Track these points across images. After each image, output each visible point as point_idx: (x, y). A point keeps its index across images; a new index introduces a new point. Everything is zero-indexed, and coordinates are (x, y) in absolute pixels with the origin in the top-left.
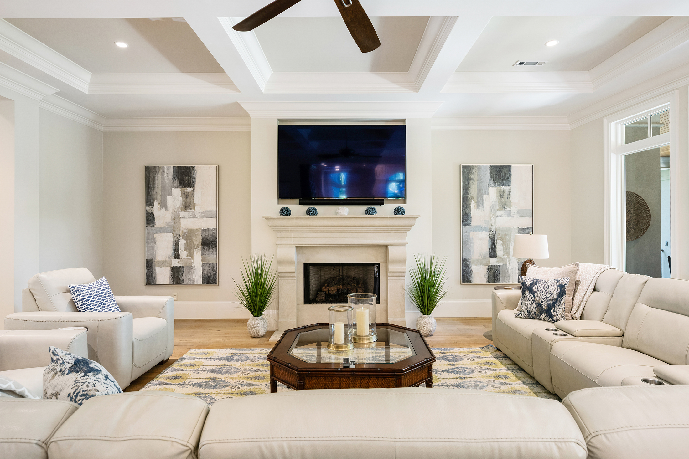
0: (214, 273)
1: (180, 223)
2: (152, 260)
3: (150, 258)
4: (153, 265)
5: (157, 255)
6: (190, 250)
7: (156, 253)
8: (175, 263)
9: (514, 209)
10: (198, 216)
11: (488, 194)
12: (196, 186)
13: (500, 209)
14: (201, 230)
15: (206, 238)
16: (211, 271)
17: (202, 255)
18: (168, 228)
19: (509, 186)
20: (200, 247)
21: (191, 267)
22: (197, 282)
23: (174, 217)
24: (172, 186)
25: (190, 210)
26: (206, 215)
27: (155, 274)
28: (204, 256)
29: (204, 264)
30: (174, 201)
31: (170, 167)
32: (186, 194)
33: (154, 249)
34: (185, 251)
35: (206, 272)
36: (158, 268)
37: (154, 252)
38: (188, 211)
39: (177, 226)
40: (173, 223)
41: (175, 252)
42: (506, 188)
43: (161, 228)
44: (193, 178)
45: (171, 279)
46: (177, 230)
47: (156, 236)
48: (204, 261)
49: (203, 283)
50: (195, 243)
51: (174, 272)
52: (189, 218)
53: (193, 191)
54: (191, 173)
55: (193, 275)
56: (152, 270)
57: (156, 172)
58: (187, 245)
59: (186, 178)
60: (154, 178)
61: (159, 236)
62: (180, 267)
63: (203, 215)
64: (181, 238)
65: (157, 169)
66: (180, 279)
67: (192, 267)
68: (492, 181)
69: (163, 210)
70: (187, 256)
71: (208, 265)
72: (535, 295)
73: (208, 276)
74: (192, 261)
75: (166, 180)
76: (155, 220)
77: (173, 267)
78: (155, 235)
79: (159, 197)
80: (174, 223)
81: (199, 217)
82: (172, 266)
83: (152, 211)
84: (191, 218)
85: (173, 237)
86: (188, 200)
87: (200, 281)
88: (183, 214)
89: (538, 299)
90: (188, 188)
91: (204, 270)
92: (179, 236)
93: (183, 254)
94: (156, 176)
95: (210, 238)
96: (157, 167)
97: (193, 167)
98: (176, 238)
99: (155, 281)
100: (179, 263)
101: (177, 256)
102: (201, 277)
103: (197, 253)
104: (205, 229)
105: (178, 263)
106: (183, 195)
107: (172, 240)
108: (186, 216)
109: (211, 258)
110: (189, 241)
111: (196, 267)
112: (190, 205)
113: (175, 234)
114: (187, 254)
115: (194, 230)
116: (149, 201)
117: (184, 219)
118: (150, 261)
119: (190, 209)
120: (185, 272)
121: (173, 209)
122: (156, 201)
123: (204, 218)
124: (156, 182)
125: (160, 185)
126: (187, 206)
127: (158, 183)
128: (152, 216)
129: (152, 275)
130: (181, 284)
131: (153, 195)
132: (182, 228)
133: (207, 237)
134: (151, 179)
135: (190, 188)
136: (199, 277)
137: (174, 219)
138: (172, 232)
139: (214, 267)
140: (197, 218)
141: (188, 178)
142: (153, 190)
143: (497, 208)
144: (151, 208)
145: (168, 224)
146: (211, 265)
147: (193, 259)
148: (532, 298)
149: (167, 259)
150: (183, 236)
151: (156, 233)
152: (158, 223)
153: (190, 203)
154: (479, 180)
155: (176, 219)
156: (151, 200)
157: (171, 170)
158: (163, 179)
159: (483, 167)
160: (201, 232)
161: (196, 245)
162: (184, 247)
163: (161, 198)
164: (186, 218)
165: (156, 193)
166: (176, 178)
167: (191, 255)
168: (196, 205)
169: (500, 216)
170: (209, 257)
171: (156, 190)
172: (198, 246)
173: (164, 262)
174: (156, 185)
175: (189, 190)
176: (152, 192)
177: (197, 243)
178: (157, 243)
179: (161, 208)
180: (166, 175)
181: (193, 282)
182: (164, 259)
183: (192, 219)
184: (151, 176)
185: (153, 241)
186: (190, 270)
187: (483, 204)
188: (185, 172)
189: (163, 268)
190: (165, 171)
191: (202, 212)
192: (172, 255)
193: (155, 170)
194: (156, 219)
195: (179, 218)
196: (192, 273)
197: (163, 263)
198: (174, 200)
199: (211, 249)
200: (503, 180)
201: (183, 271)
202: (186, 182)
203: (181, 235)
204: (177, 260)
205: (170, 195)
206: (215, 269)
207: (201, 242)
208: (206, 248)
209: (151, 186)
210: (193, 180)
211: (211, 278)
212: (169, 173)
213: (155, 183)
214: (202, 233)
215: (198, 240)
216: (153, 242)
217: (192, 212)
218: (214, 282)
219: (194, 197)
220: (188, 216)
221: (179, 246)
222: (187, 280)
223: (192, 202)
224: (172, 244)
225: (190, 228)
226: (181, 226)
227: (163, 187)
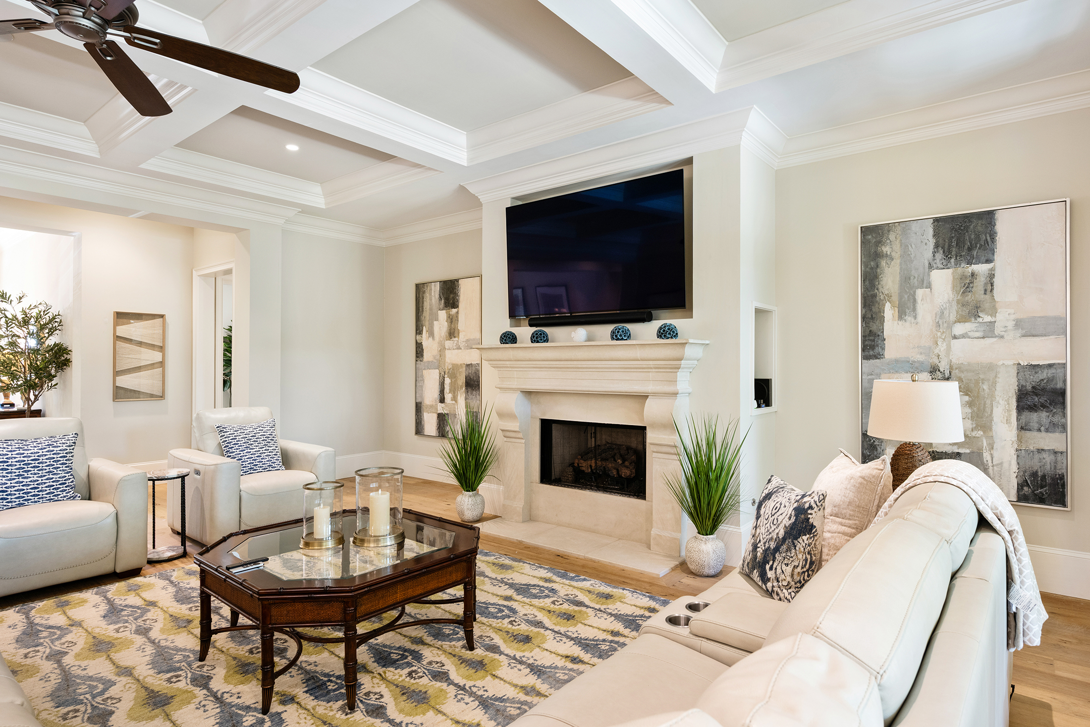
1: (445, 356)
2: (421, 403)
3: (419, 401)
4: (422, 409)
5: (425, 397)
6: (454, 393)
7: (425, 395)
8: (441, 408)
9: (1004, 318)
11: (929, 286)
12: (460, 305)
13: (961, 320)
14: (465, 366)
15: (470, 377)
17: (466, 399)
18: (435, 363)
19: (988, 261)
20: (464, 389)
21: (455, 416)
23: (440, 348)
24: (438, 308)
25: (454, 339)
26: (470, 345)
27: (424, 421)
29: (468, 411)
31: (436, 283)
32: (451, 317)
33: (422, 390)
34: (449, 393)
36: (426, 413)
37: (422, 394)
38: (453, 341)
39: (443, 360)
41: (441, 393)
42: (981, 268)
43: (429, 362)
44: (457, 296)
45: (437, 429)
46: (442, 366)
48: (468, 408)
50: (459, 383)
51: (439, 420)
52: (453, 349)
53: (457, 313)
54: (455, 288)
56: (421, 416)
57: (425, 291)
58: (452, 386)
59: (451, 296)
60: (423, 298)
61: (427, 372)
62: (445, 414)
63: (466, 345)
64: (446, 376)
65: (425, 287)
66: (445, 430)
67: (456, 414)
68: (940, 255)
69: (431, 339)
70: (452, 400)
74: (456, 407)
75: (433, 301)
76: (423, 353)
78: (424, 372)
79: (427, 323)
80: (440, 357)
81: (463, 348)
82: (438, 412)
83: (421, 341)
84: (455, 349)
85: (439, 375)
86: (452, 326)
88: (448, 344)
90: (453, 309)
93: (448, 397)
94: (425, 295)
95: (473, 377)
96: (426, 285)
97: (458, 281)
98: (442, 375)
99: (423, 430)
100: (444, 408)
101: (442, 400)
103: (461, 396)
104: (469, 364)
106: (448, 319)
107: (438, 378)
108: (451, 346)
109: (474, 403)
110: (453, 380)
111: (460, 415)
112: (454, 332)
113: (441, 371)
114: (452, 397)
115: (458, 365)
116: (419, 331)
117: (449, 351)
118: (419, 404)
119: (455, 337)
121: (439, 338)
122: (424, 327)
123: (467, 349)
124: (425, 303)
125: (428, 307)
126: (452, 333)
127: (427, 304)
128: (421, 347)
129: (421, 422)
130: (446, 437)
131: (422, 321)
132: (447, 362)
133: (470, 375)
134: (421, 301)
135: (455, 308)
137: (440, 351)
138: (438, 367)
139: (477, 417)
140: (461, 349)
141: (453, 296)
142: (422, 314)
143: (953, 317)
144: (421, 338)
145: (435, 357)
146: (475, 413)
147: (457, 405)
149: (434, 403)
150: (448, 373)
151: (425, 369)
152: (426, 356)
153: (455, 330)
154: (906, 256)
155: (442, 350)
156: (421, 328)
157: (438, 286)
158: (431, 300)
159: (914, 227)
160: (464, 369)
161: (460, 386)
162: (449, 388)
163: (429, 324)
164: (451, 350)
165: (425, 317)
166: (442, 297)
167: (455, 399)
168: (460, 332)
169: (964, 336)
170: (472, 403)
171: (424, 312)
172: (461, 388)
173: (431, 406)
174: (425, 308)
175: (454, 311)
176: (421, 317)
177: (461, 384)
178: (425, 381)
179: (428, 337)
180: (433, 293)
182: (432, 403)
183: (456, 350)
184: (420, 295)
185: (421, 379)
186: (452, 419)
187: (914, 309)
188: (450, 288)
189: (430, 414)
190: (433, 288)
191: (465, 341)
192: (438, 399)
193: (424, 288)
194: (425, 351)
195: (444, 350)
196: (456, 423)
198: (440, 326)
199: (474, 392)
200: (970, 249)
201: (448, 420)
202: (451, 301)
203: (446, 373)
204: (443, 405)
205: (437, 320)
207: (465, 382)
208: (470, 390)
209: (421, 309)
210: (458, 298)
212: (435, 290)
213: (423, 305)
214: (466, 370)
215: (462, 380)
216: (422, 381)
217: (456, 342)
219: (458, 321)
220: (453, 346)
221: (444, 386)
223: (456, 327)
224: (438, 384)
225: (454, 362)
226: (446, 359)
227: (431, 309)
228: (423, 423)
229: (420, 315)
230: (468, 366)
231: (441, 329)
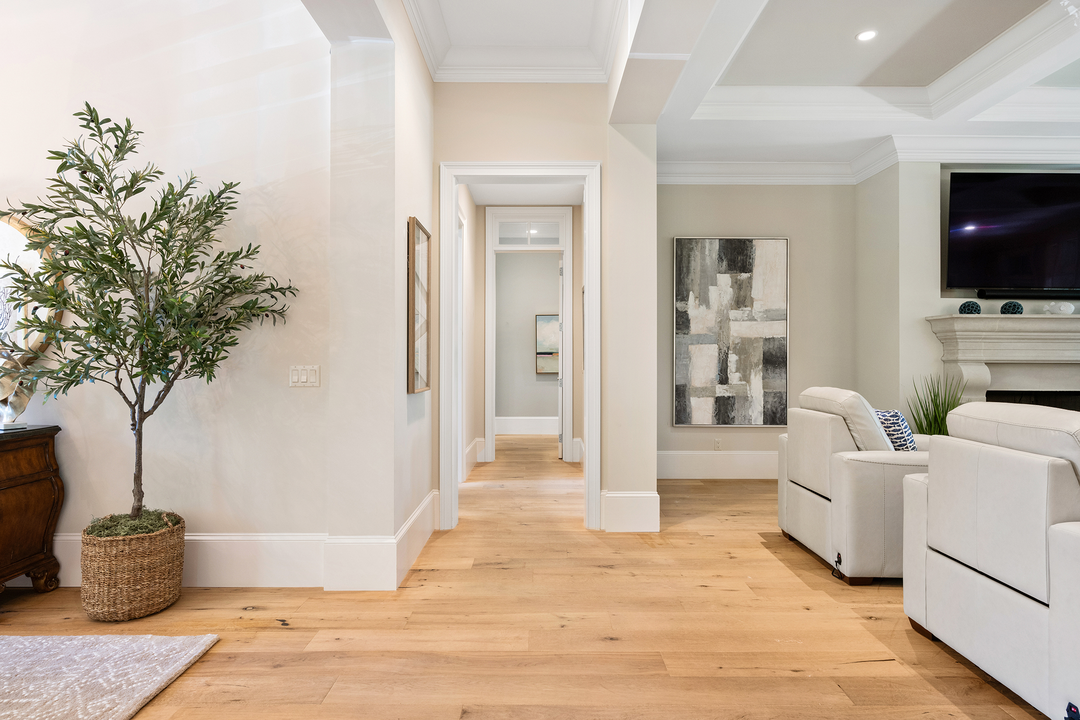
0: (783, 407)
1: (729, 328)
2: (684, 386)
3: (682, 384)
4: (687, 394)
5: (692, 378)
6: (745, 371)
7: (692, 375)
8: (721, 391)
10: (757, 318)
12: (755, 270)
14: (762, 340)
15: (771, 353)
16: (777, 405)
17: (764, 378)
18: (710, 336)
20: (761, 366)
21: (746, 398)
22: (755, 421)
23: (720, 319)
24: (716, 270)
25: (745, 309)
26: (771, 316)
27: (690, 408)
28: (766, 380)
29: (767, 393)
30: (720, 294)
31: (714, 240)
32: (739, 282)
33: (688, 369)
34: (736, 372)
35: (769, 406)
36: (694, 398)
37: (687, 374)
38: (742, 310)
39: (725, 333)
40: (718, 328)
41: (721, 373)
43: (699, 335)
44: (750, 258)
45: (715, 416)
46: (724, 340)
47: (692, 348)
48: (767, 388)
49: (765, 423)
50: (752, 360)
51: (719, 405)
52: (743, 320)
53: (751, 278)
54: (746, 250)
55: (750, 410)
56: (685, 402)
57: (692, 248)
58: (741, 363)
59: (739, 258)
60: (689, 256)
61: (696, 348)
62: (729, 397)
63: (765, 316)
64: (730, 352)
65: (693, 243)
66: (728, 416)
67: (748, 397)
69: (703, 308)
70: (741, 380)
71: (773, 395)
73: (774, 413)
74: (748, 388)
75: (708, 261)
76: (690, 324)
77: (718, 397)
78: (690, 347)
79: (696, 288)
80: (721, 329)
81: (759, 320)
82: (717, 395)
83: (686, 309)
84: (746, 320)
85: (717, 350)
86: (742, 293)
87: (760, 420)
88: (733, 314)
90: (743, 274)
91: (767, 402)
92: (728, 348)
93: (734, 377)
94: (692, 254)
95: (776, 353)
96: (694, 240)
97: (751, 241)
98: (723, 351)
99: (690, 419)
100: (727, 391)
101: (724, 380)
102: (761, 414)
103: (755, 375)
104: (769, 338)
105: (725, 391)
106: (735, 284)
107: (717, 355)
108: (739, 317)
109: (777, 384)
110: (743, 357)
111: (754, 398)
112: (745, 300)
113: (721, 346)
114: (740, 377)
115: (751, 339)
116: (681, 295)
117: (736, 322)
118: (682, 387)
119: (745, 306)
120: (736, 406)
121: (718, 307)
122: (691, 293)
123: (767, 321)
124: (693, 264)
125: (699, 268)
126: (741, 300)
127: (696, 265)
128: (685, 317)
129: (685, 410)
130: (730, 424)
131: (687, 285)
132: (733, 336)
133: (771, 350)
134: (685, 259)
135: (746, 273)
136: (759, 414)
137: (720, 322)
138: (717, 342)
139: (782, 397)
140: (755, 320)
141: (742, 258)
142: (687, 276)
144: (684, 305)
145: (710, 330)
146: (778, 395)
147: (750, 386)
149: (709, 385)
150: (733, 349)
151: (692, 344)
152: (695, 328)
153: (746, 298)
155: (723, 322)
156: (685, 293)
157: (716, 245)
158: (703, 259)
160: (762, 343)
161: (754, 363)
162: (735, 366)
163: (700, 289)
164: (739, 321)
165: (692, 280)
166: (723, 258)
167: (746, 378)
168: (754, 300)
170: (775, 383)
171: (692, 276)
172: (757, 365)
173: (704, 389)
174: (692, 269)
175: (744, 276)
176: (686, 280)
177: (756, 361)
178: (694, 359)
179: (699, 305)
180: (707, 253)
181: (749, 421)
182: (704, 385)
183: (748, 322)
184: (684, 253)
185: (686, 356)
186: (744, 403)
188: (738, 248)
189: (702, 399)
190: (707, 246)
191: (764, 312)
192: (717, 379)
193: (691, 244)
194: (691, 321)
195: (727, 321)
196: (748, 406)
197: (702, 392)
198: (720, 292)
199: (778, 370)
201: (734, 405)
202: (740, 264)
203: (731, 348)
204: (725, 386)
205: (715, 284)
206: (785, 401)
207: (762, 358)
208: (770, 368)
209: (685, 269)
210: (751, 261)
211: (778, 415)
212: (712, 250)
213: (690, 265)
214: (764, 344)
215: (757, 356)
216: (687, 358)
217: (748, 312)
218: (782, 422)
219: (751, 287)
220: (742, 317)
221: (727, 364)
222: (740, 418)
223: (748, 295)
224: (716, 361)
225: (745, 336)
226: (731, 332)
227: (703, 271)
228: (688, 410)
229: (683, 277)
230: (767, 340)
231: (722, 296)
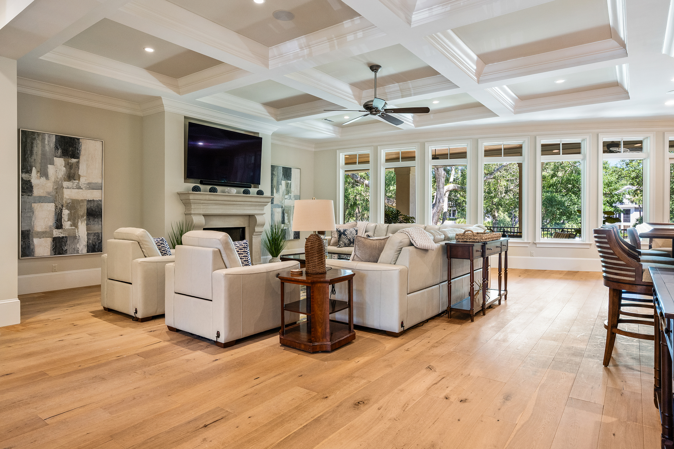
0: (99, 241)
1: (63, 193)
2: (29, 231)
3: (26, 229)
4: (30, 236)
5: (35, 226)
6: (74, 220)
7: (35, 224)
8: (57, 233)
9: (292, 195)
10: (83, 187)
11: (281, 185)
12: (81, 157)
13: (286, 194)
14: (86, 201)
15: (92, 209)
16: (96, 240)
17: (87, 224)
18: (49, 198)
19: (290, 180)
20: (85, 217)
21: (75, 237)
22: (81, 251)
23: (56, 187)
24: (53, 155)
25: (74, 181)
26: (92, 187)
27: (34, 245)
28: (89, 226)
29: (89, 233)
30: (56, 170)
31: (51, 135)
32: (70, 164)
33: (32, 220)
34: (68, 221)
35: (91, 242)
36: (36, 239)
37: (31, 223)
38: (72, 182)
39: (60, 196)
40: (55, 193)
41: (57, 222)
42: (289, 182)
43: (40, 197)
44: (78, 150)
45: (53, 250)
46: (60, 200)
47: (35, 206)
48: (89, 231)
49: (88, 252)
50: (79, 213)
51: (55, 243)
52: (73, 189)
53: (78, 162)
54: (75, 144)
55: (78, 245)
56: (29, 242)
57: (35, 138)
58: (71, 215)
59: (70, 149)
60: (32, 143)
61: (38, 205)
62: (63, 237)
63: (88, 186)
64: (64, 208)
65: (36, 135)
66: (62, 249)
67: (76, 236)
68: (283, 177)
69: (43, 179)
70: (71, 226)
71: (93, 234)
72: (347, 236)
73: (94, 245)
74: (77, 231)
75: (47, 148)
76: (33, 189)
77: (55, 237)
78: (33, 205)
79: (38, 165)
80: (57, 193)
81: (84, 189)
82: (54, 236)
83: (30, 179)
84: (75, 189)
85: (54, 207)
86: (72, 171)
87: (85, 251)
88: (66, 184)
89: (348, 237)
90: (73, 159)
91: (89, 239)
92: (62, 206)
93: (67, 224)
94: (35, 142)
95: (95, 209)
96: (36, 133)
97: (78, 139)
98: (58, 208)
99: (33, 253)
100: (61, 233)
101: (59, 225)
102: (85, 246)
103: (82, 223)
104: (91, 200)
105: (60, 233)
106: (67, 165)
107: (54, 210)
108: (70, 186)
109: (96, 228)
110: (73, 211)
111: (81, 237)
112: (74, 176)
113: (57, 204)
114: (71, 224)
115: (78, 200)
116: (26, 169)
117: (67, 189)
118: (27, 232)
119: (75, 180)
120: (68, 242)
121: (55, 179)
122: (34, 168)
123: (89, 189)
124: (35, 149)
125: (40, 152)
126: (71, 176)
127: (38, 149)
128: (29, 184)
129: (29, 247)
130: (64, 254)
131: (30, 162)
132: (66, 198)
133: (92, 208)
134: (29, 145)
135: (75, 159)
136: (84, 247)
137: (56, 189)
138: (54, 201)
139: (99, 236)
140: (82, 189)
141: (72, 149)
142: (31, 156)
143: (285, 194)
144: (28, 176)
145: (49, 193)
146: (97, 234)
147: (78, 229)
148: (345, 237)
149: (48, 230)
150: (66, 206)
151: (35, 203)
152: (37, 192)
153: (75, 174)
154: (278, 175)
155: (59, 189)
156: (29, 168)
157: (54, 139)
158: (43, 146)
159: (279, 167)
160: (86, 203)
161: (81, 215)
162: (67, 217)
163: (41, 166)
164: (70, 189)
165: (35, 160)
166: (59, 147)
167: (75, 225)
168: (81, 176)
169: (287, 199)
170: (94, 227)
171: (34, 157)
172: (82, 216)
173: (44, 233)
174: (35, 152)
175: (74, 160)
176: (30, 159)
177: (82, 214)
178: (36, 213)
179: (40, 177)
180: (46, 143)
181: (77, 252)
182: (45, 230)
183: (77, 190)
184: (28, 141)
185: (30, 210)
186: (74, 240)
187: (279, 191)
188: (69, 142)
189: (42, 239)
190: (46, 138)
191: (87, 184)
192: (54, 226)
193: (34, 136)
194: (34, 187)
195: (62, 188)
196: (77, 242)
197: (43, 235)
198: (57, 169)
199: (96, 220)
200: (288, 177)
201: (66, 242)
202: (70, 153)
203: (64, 206)
204: (60, 230)
205: (52, 163)
206: (101, 238)
207: (86, 212)
208: (91, 218)
209: (29, 152)
210: (78, 151)
211: (97, 247)
212: (50, 141)
213: (33, 149)
214: (88, 204)
215: (83, 211)
216: (30, 212)
217: (76, 183)
218: (99, 250)
219: (79, 168)
220: (72, 186)
221: (61, 216)
222: (71, 250)
223: (77, 173)
224: (54, 214)
225: (74, 198)
226: (64, 196)
227: (44, 154)
228: (32, 247)
229: (27, 157)
230: (89, 201)
231: (58, 172)
